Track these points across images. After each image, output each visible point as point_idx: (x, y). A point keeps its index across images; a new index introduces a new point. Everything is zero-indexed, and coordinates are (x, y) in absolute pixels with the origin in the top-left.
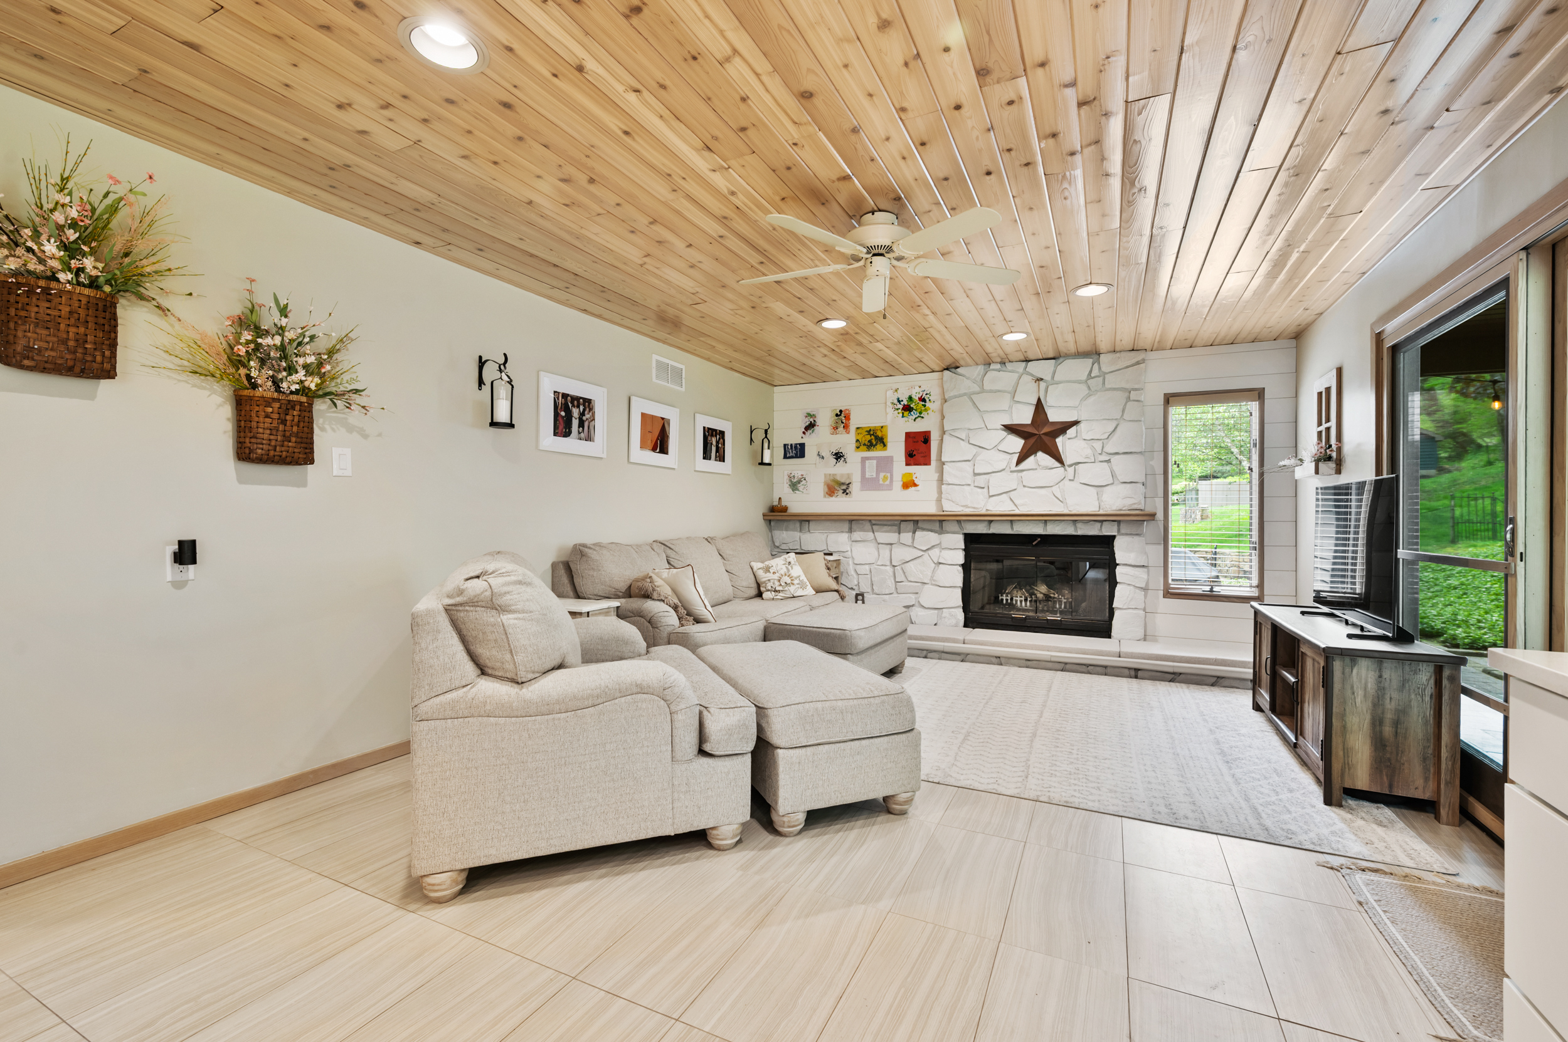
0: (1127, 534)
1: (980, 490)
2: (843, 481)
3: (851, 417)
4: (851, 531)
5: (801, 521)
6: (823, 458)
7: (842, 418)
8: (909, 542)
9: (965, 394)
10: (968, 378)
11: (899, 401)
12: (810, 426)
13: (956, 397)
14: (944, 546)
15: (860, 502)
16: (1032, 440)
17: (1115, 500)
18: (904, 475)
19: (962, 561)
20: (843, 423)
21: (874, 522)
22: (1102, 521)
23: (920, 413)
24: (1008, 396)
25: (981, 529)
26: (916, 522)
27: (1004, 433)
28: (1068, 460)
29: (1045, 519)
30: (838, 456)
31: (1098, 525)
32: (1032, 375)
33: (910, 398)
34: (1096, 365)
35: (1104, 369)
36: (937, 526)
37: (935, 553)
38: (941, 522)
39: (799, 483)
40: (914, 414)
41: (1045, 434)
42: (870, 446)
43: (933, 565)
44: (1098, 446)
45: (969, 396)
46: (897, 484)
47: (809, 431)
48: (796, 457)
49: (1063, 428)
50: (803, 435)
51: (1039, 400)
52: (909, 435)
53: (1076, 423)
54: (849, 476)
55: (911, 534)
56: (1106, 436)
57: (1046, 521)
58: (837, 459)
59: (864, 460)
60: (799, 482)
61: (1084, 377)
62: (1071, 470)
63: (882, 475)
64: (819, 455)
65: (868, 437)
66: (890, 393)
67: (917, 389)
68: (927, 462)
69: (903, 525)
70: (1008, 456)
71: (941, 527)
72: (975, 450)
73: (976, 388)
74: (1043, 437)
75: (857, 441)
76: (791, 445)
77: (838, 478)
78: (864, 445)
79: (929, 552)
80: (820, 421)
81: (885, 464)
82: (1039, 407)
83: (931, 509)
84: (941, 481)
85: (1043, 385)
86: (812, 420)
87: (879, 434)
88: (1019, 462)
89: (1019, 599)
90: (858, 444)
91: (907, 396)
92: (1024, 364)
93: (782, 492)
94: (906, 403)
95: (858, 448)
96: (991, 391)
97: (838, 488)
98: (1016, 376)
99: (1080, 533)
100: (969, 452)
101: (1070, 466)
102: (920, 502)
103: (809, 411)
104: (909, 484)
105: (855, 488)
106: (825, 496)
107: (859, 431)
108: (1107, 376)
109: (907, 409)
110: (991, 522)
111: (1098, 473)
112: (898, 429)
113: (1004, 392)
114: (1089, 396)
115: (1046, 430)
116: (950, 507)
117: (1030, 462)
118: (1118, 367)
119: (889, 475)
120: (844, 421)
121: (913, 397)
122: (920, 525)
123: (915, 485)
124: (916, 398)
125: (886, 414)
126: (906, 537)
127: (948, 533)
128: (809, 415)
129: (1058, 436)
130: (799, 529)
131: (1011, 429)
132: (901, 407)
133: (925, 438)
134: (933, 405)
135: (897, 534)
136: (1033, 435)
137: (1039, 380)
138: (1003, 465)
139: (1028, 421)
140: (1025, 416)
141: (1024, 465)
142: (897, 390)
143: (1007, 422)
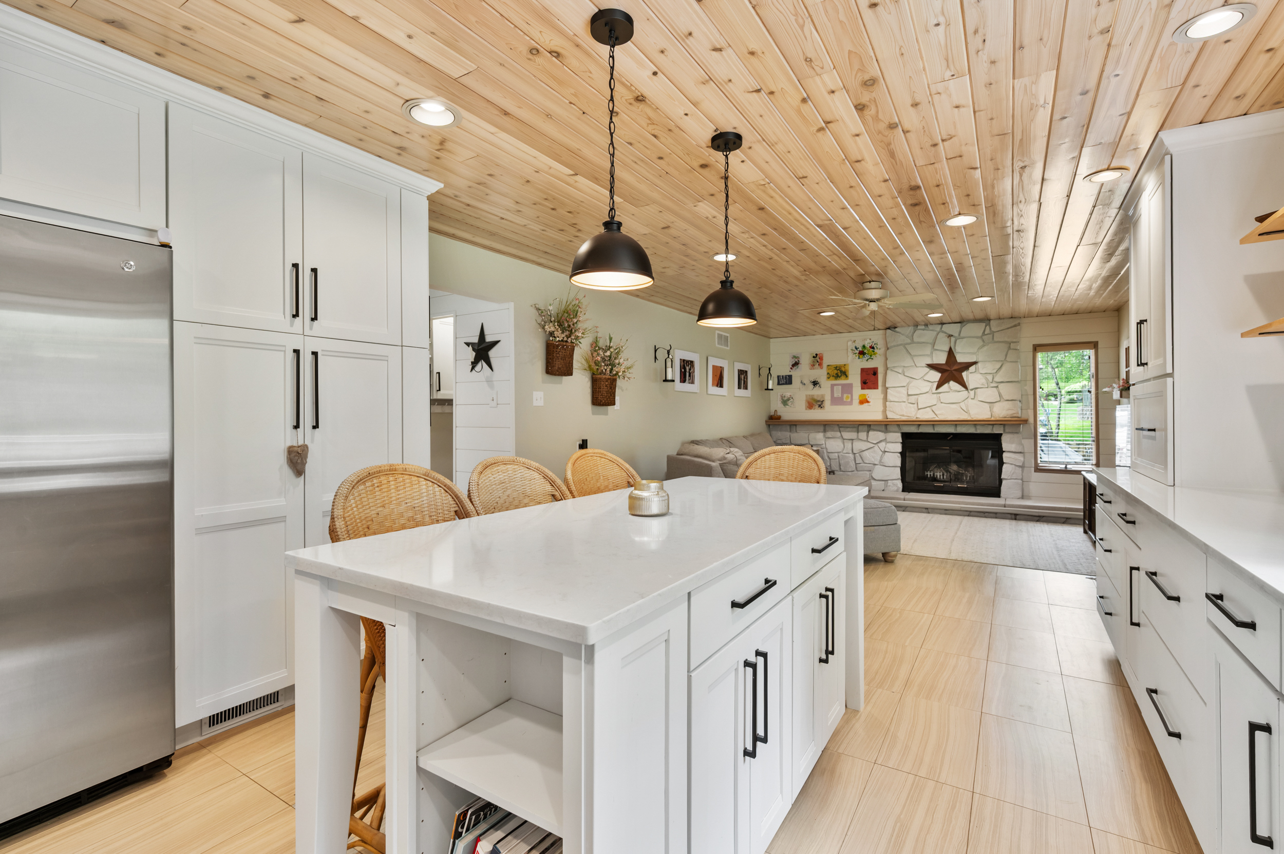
0: (1009, 433)
1: (911, 405)
2: (818, 399)
3: (824, 358)
4: (825, 431)
5: (791, 426)
6: (805, 384)
7: (817, 359)
8: (865, 438)
9: (901, 345)
10: (903, 335)
11: (856, 348)
12: (796, 364)
13: (895, 346)
14: (888, 440)
15: (831, 412)
16: (946, 374)
17: (1001, 411)
18: (860, 396)
19: (900, 450)
20: (818, 362)
21: (840, 426)
22: (993, 425)
23: (871, 356)
24: (931, 346)
25: (913, 430)
26: (869, 426)
27: (928, 369)
28: (970, 386)
29: (956, 423)
30: (815, 383)
31: (991, 427)
32: (945, 333)
33: (864, 346)
34: (988, 327)
35: (994, 329)
36: (883, 428)
37: (882, 445)
38: (886, 425)
39: (788, 401)
40: (867, 357)
41: (955, 370)
42: (837, 377)
43: (881, 453)
44: (990, 377)
45: (904, 345)
46: (856, 401)
47: (795, 368)
48: (786, 384)
49: (967, 366)
50: (791, 370)
51: (950, 349)
52: (863, 370)
53: (975, 363)
54: (823, 396)
55: (866, 433)
56: (995, 371)
57: (956, 425)
58: (814, 385)
59: (832, 386)
60: (788, 399)
61: (980, 334)
62: (972, 393)
63: (845, 396)
64: (802, 382)
65: (836, 371)
66: (850, 343)
67: (868, 341)
68: (876, 387)
69: (860, 428)
70: (930, 384)
71: (886, 428)
72: (908, 380)
73: (909, 341)
74: (954, 372)
75: (828, 373)
76: (783, 376)
77: (816, 397)
78: (833, 376)
79: (879, 445)
80: (801, 362)
81: (848, 389)
82: (951, 353)
83: (878, 416)
84: (885, 399)
85: (953, 339)
86: (796, 360)
87: (843, 369)
88: (938, 387)
89: (938, 474)
90: (829, 376)
91: (862, 345)
92: (940, 326)
93: (776, 406)
94: (861, 350)
95: (829, 378)
96: (918, 343)
97: (815, 404)
98: (935, 333)
99: (979, 432)
100: (904, 381)
101: (972, 390)
102: (872, 412)
103: (794, 354)
104: (864, 401)
105: (827, 403)
106: (806, 409)
107: (829, 367)
108: (995, 334)
109: (862, 353)
110: (919, 425)
111: (990, 394)
112: (855, 367)
113: (927, 343)
114: (983, 346)
115: (955, 367)
116: (891, 416)
117: (945, 387)
118: (1002, 328)
119: (850, 395)
120: (819, 361)
121: (866, 346)
122: (872, 427)
123: (868, 402)
124: (868, 346)
125: (848, 356)
126: (863, 435)
127: (891, 432)
128: (794, 357)
129: (963, 371)
130: (789, 430)
132: (858, 352)
133: (874, 372)
134: (880, 351)
135: (856, 433)
136: (947, 371)
137: (950, 336)
138: (927, 389)
139: (944, 362)
140: (941, 359)
141: (941, 389)
142: (854, 341)
143: (930, 362)
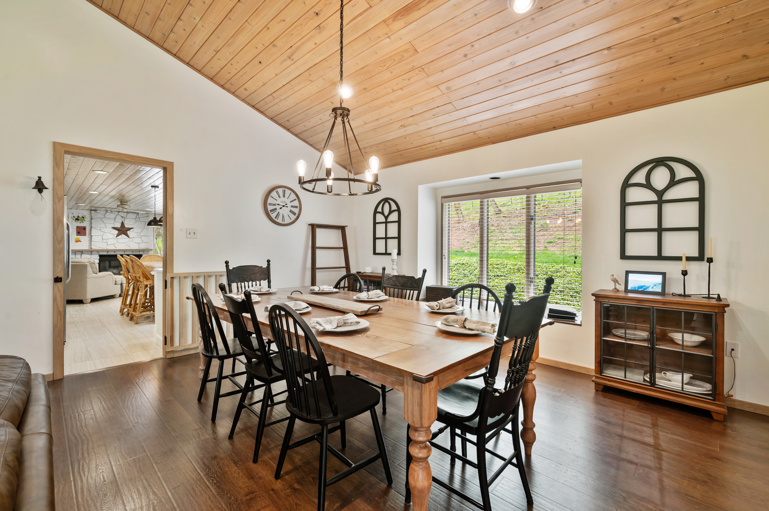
1: (104, 243)
8: (80, 257)
9: (99, 218)
10: (100, 214)
13: (96, 218)
14: (92, 258)
16: (121, 232)
17: (142, 246)
18: (76, 238)
19: (98, 262)
22: (139, 251)
23: (82, 221)
24: (113, 220)
25: (105, 253)
26: (82, 252)
27: (112, 229)
28: (130, 237)
32: (120, 215)
33: (78, 216)
34: (138, 215)
35: (140, 216)
36: (89, 253)
38: (91, 252)
40: (80, 221)
44: (138, 234)
45: (101, 218)
46: (73, 241)
49: (129, 229)
51: (122, 222)
52: (77, 227)
53: (132, 228)
55: (80, 255)
56: (140, 232)
57: (125, 251)
61: (134, 218)
62: (131, 239)
66: (70, 214)
67: (81, 214)
68: (85, 235)
69: (77, 253)
70: (113, 235)
71: (91, 253)
72: (103, 233)
73: (103, 217)
74: (125, 231)
82: (122, 224)
83: (86, 247)
84: (91, 240)
88: (116, 237)
89: (115, 271)
96: (108, 218)
98: (115, 215)
100: (101, 233)
102: (83, 246)
104: (77, 241)
108: (140, 218)
109: (77, 219)
110: (108, 252)
111: (138, 240)
114: (136, 222)
115: (125, 229)
116: (94, 248)
117: (120, 237)
118: (143, 217)
121: (80, 216)
122: (83, 252)
123: (80, 241)
124: (81, 216)
126: (78, 256)
127: (93, 255)
129: (128, 231)
131: (114, 228)
132: (75, 218)
133: (84, 228)
134: (87, 219)
135: (74, 256)
136: (121, 230)
137: (122, 217)
138: (112, 237)
139: (119, 227)
140: (119, 225)
141: (118, 237)
142: (73, 214)
143: (113, 226)
